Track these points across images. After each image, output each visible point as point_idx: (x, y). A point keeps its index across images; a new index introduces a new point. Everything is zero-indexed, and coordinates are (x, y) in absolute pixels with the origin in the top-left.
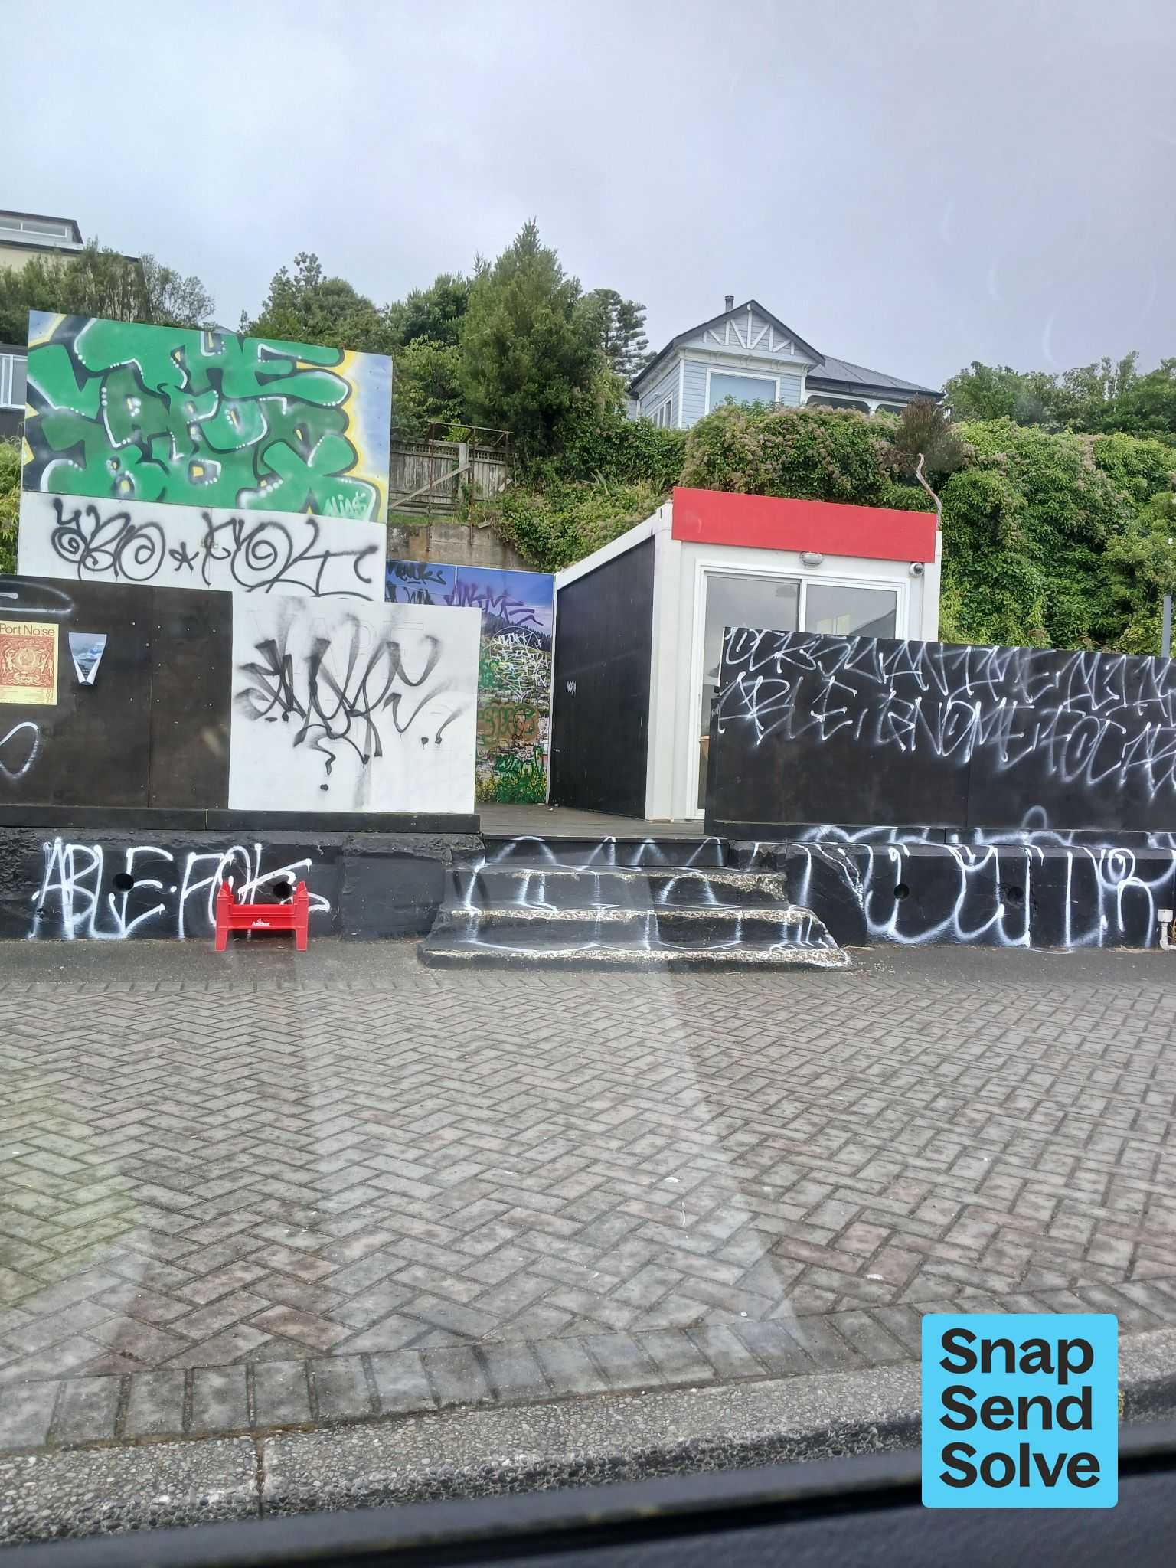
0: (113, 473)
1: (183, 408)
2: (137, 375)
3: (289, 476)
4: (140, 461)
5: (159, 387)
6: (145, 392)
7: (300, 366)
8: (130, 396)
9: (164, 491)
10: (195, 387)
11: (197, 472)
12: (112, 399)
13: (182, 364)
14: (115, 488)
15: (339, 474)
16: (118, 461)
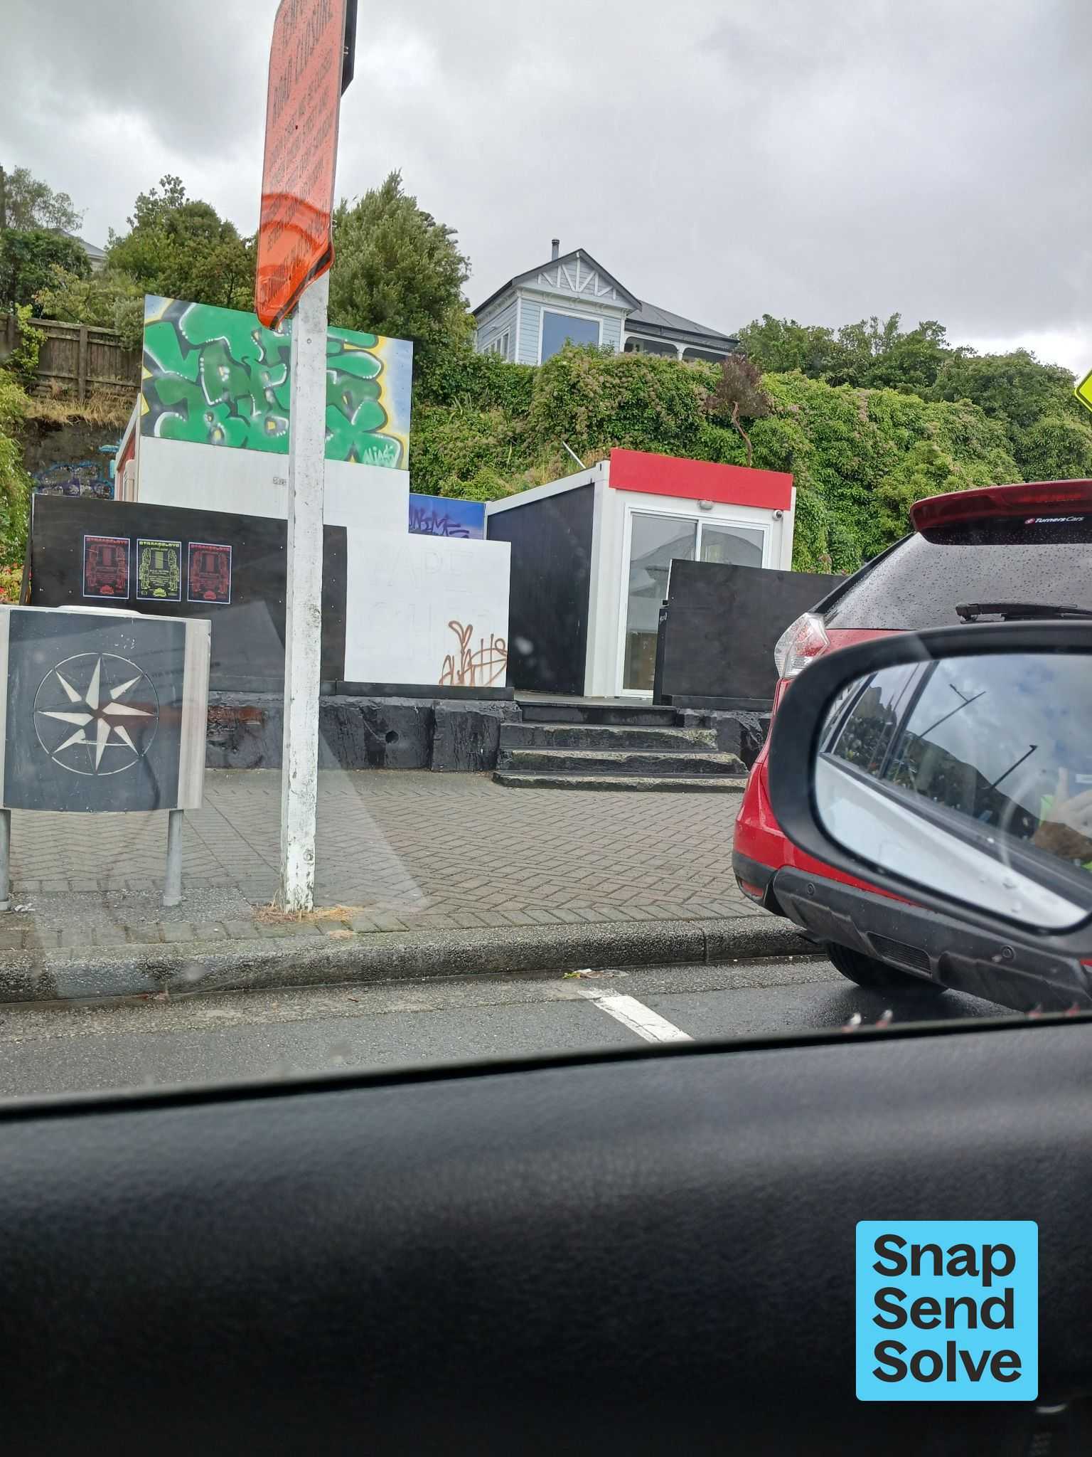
0: (209, 424)
1: (261, 377)
2: (226, 347)
3: (338, 431)
4: (228, 416)
5: (243, 359)
6: (233, 363)
7: (346, 347)
8: (222, 365)
9: (246, 440)
10: (270, 360)
11: (271, 426)
12: (207, 367)
13: (259, 342)
14: (210, 435)
15: (374, 431)
16: (212, 415)
